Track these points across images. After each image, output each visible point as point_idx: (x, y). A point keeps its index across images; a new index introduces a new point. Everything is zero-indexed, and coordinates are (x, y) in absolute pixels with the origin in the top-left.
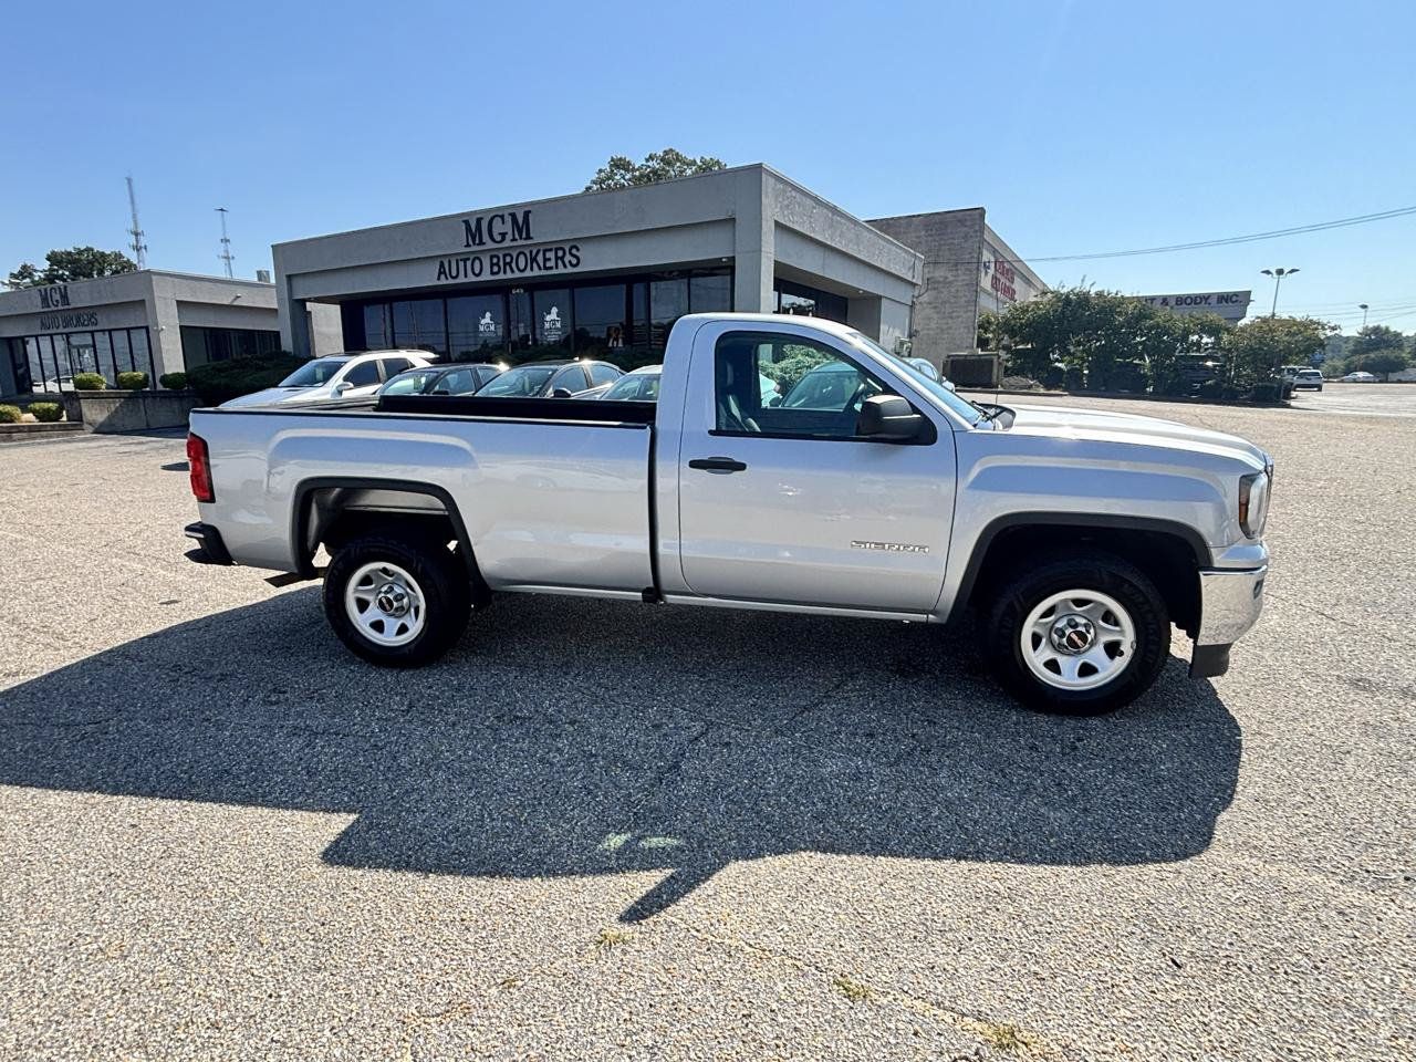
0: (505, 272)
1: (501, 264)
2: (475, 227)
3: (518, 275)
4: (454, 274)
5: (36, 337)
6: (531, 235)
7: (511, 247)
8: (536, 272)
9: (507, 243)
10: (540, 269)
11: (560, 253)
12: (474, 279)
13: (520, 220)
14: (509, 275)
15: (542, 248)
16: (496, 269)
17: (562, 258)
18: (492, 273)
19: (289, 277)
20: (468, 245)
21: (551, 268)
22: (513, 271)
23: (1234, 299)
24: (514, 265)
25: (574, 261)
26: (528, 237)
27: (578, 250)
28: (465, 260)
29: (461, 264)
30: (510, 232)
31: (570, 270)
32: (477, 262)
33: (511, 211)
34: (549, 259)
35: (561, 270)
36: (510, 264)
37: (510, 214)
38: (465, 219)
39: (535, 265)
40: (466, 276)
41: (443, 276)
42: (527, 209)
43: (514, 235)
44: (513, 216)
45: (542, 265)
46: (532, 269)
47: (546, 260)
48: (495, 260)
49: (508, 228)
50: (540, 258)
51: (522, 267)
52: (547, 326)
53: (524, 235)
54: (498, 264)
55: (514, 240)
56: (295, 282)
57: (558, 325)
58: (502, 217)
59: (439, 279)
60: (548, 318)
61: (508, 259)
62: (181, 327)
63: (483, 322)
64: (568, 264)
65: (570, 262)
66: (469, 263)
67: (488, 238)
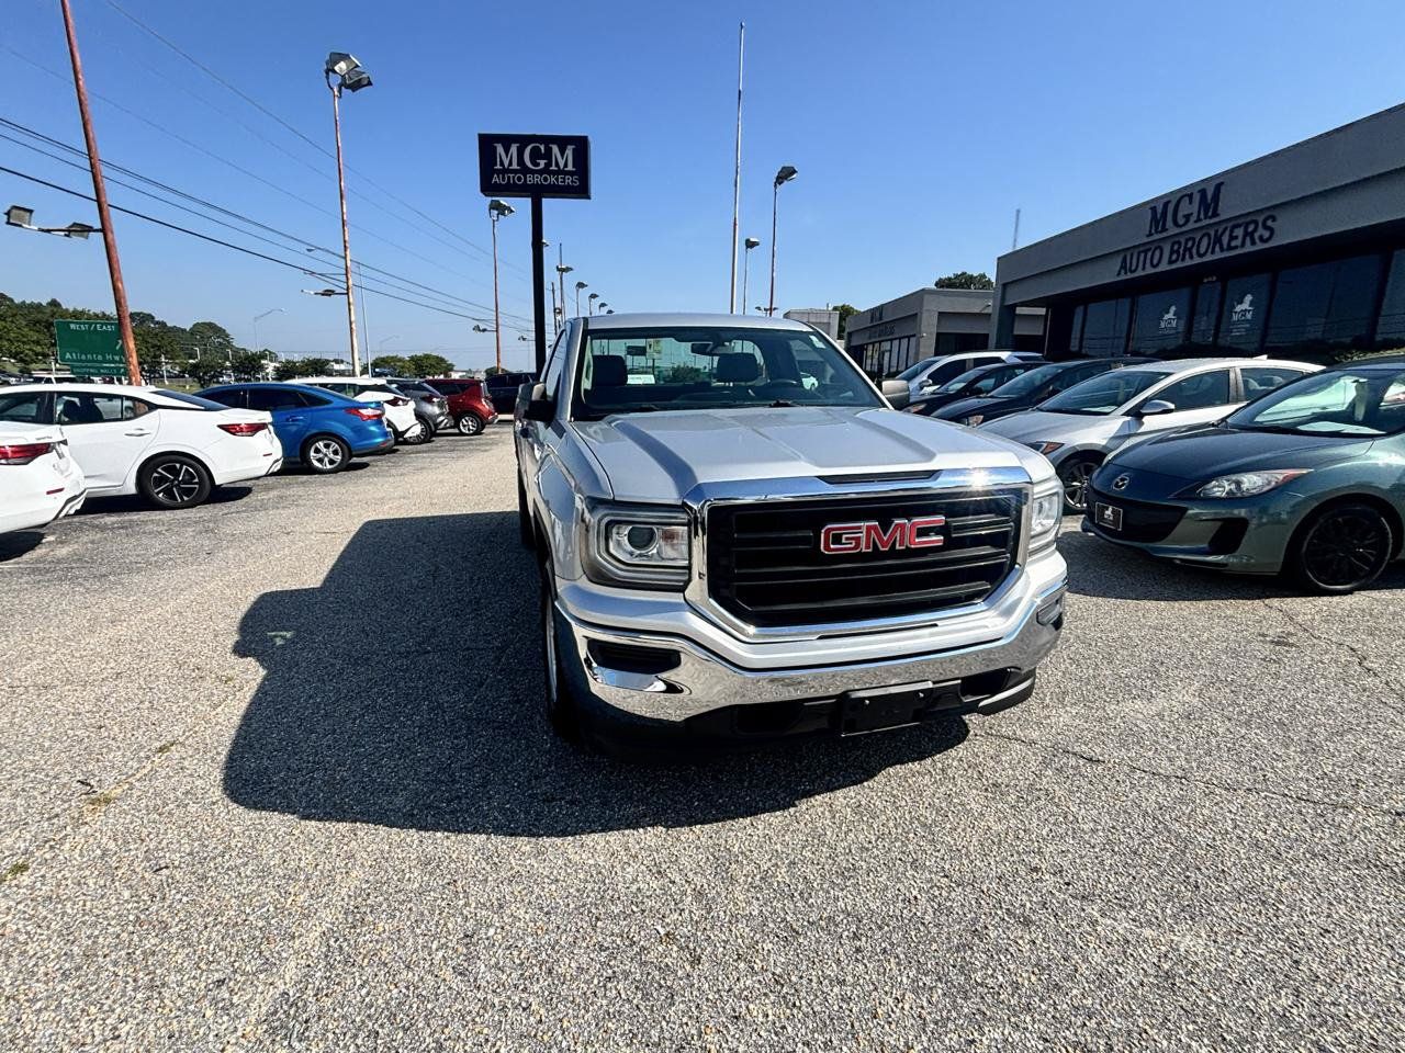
0: (1183, 259)
1: (1181, 252)
2: (1160, 212)
3: (1197, 260)
4: (1133, 268)
5: (867, 344)
6: (1219, 212)
7: (1196, 229)
8: (1218, 255)
9: (1191, 225)
10: (1222, 250)
11: (1251, 228)
12: (1150, 270)
13: (1209, 197)
14: (1188, 262)
15: (1230, 224)
16: (1174, 257)
17: (1251, 235)
18: (1171, 262)
19: (1005, 286)
20: (1150, 235)
21: (1236, 247)
22: (1191, 257)
24: (1194, 251)
25: (1266, 234)
26: (1215, 214)
27: (1274, 220)
28: (1146, 252)
29: (1143, 255)
30: (1195, 215)
31: (1260, 246)
32: (1157, 253)
33: (1199, 188)
34: (1236, 237)
35: (1249, 248)
36: (1190, 250)
37: (1199, 191)
38: (1151, 206)
39: (1217, 249)
40: (1144, 269)
41: (1123, 271)
42: (1218, 181)
43: (1199, 215)
44: (1203, 192)
45: (1225, 247)
46: (1213, 252)
47: (1232, 238)
48: (1176, 247)
49: (1195, 207)
50: (1225, 239)
51: (1202, 250)
52: (1235, 318)
53: (1210, 214)
54: (1178, 252)
55: (1199, 220)
56: (1010, 290)
57: (1249, 316)
58: (1190, 196)
59: (1119, 274)
60: (1239, 308)
61: (1190, 244)
62: (938, 334)
63: (1166, 317)
64: (1257, 241)
65: (1261, 238)
66: (1150, 254)
67: (1172, 225)
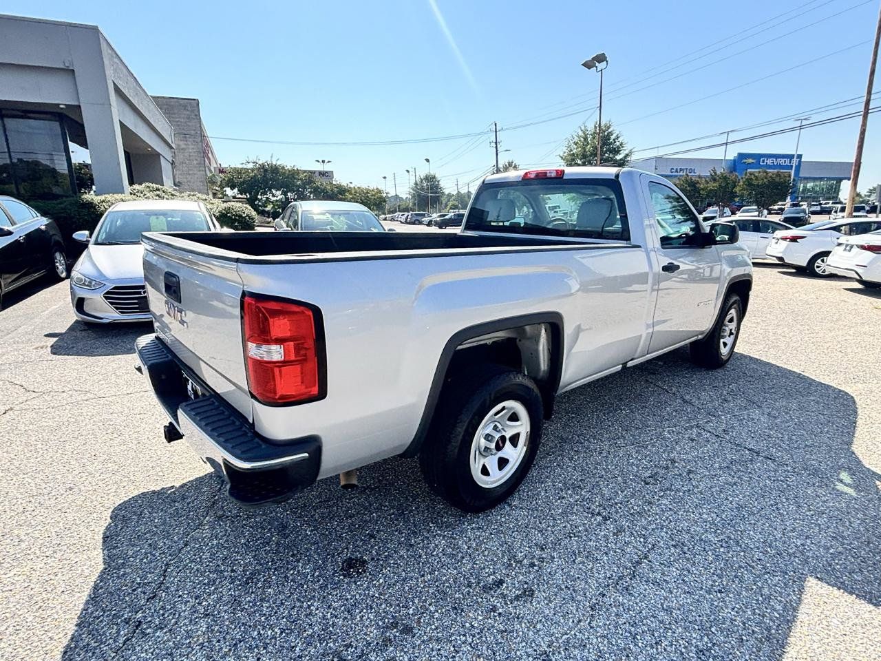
23: (327, 174)
